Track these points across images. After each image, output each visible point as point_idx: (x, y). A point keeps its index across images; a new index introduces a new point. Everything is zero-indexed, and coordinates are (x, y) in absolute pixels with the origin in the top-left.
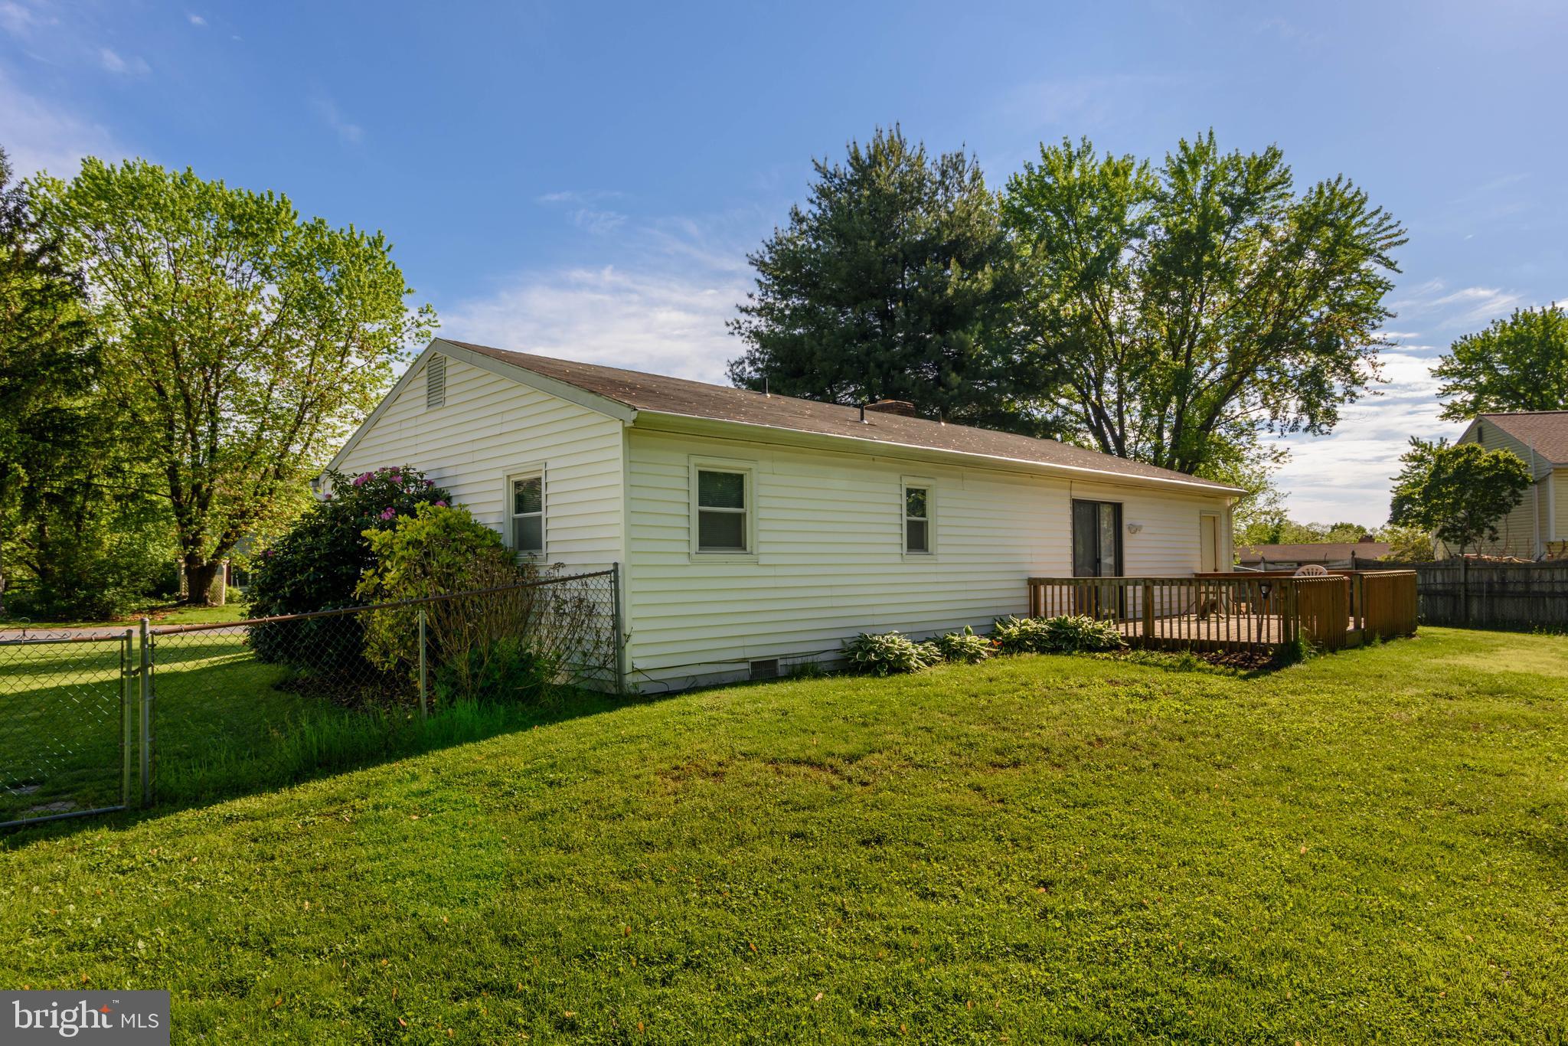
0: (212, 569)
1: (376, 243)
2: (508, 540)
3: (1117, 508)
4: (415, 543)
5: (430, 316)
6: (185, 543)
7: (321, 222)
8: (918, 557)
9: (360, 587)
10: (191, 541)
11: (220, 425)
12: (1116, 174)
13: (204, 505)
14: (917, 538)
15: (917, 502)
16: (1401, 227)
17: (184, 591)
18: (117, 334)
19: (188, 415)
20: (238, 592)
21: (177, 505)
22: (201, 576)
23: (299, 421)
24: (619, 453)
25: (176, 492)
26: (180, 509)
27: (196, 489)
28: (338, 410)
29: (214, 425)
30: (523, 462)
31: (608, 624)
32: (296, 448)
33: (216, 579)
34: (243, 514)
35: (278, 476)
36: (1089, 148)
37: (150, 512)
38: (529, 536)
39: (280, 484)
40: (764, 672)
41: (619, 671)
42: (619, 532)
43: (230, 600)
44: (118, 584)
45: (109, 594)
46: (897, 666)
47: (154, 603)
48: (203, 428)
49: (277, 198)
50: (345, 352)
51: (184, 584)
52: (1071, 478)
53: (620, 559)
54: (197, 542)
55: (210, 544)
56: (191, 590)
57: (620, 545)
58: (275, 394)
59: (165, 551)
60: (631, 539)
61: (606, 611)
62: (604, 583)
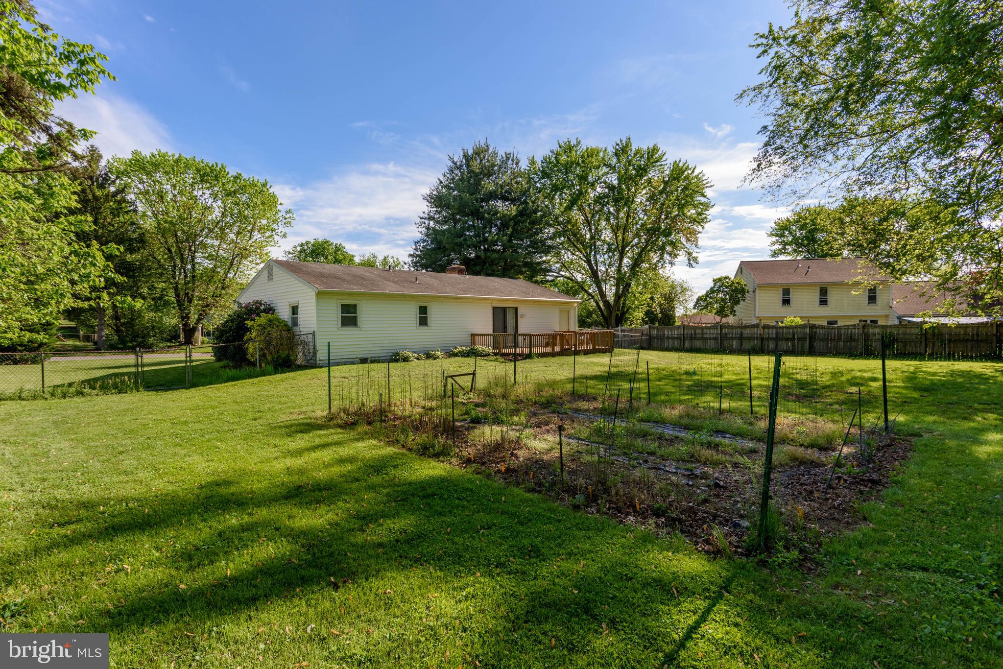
0: (194, 329)
1: (264, 185)
2: (290, 324)
3: (516, 309)
4: (260, 325)
5: (291, 215)
6: (183, 318)
7: (240, 174)
8: (424, 328)
9: (245, 338)
10: (185, 317)
11: (197, 266)
12: (588, 156)
13: (190, 301)
14: (423, 321)
15: (423, 310)
16: (709, 180)
17: (182, 338)
18: (149, 224)
19: (182, 262)
20: (206, 339)
21: (178, 301)
22: (190, 332)
23: (232, 264)
24: (314, 300)
25: (177, 295)
26: (180, 303)
27: (187, 294)
28: (249, 259)
29: (194, 265)
30: (293, 300)
31: (312, 347)
32: (230, 276)
33: (196, 334)
34: (208, 306)
35: (223, 288)
36: (579, 143)
37: (167, 304)
38: (295, 323)
39: (223, 292)
40: (364, 361)
41: (315, 360)
42: (315, 322)
43: (203, 343)
44: (154, 336)
45: (151, 340)
46: (406, 359)
47: (169, 344)
48: (189, 267)
49: (220, 166)
50: (251, 232)
51: (182, 336)
52: (493, 300)
53: (315, 329)
54: (188, 318)
55: (194, 318)
56: (185, 338)
57: (315, 326)
58: (221, 252)
59: (171, 320)
60: (318, 324)
61: (311, 344)
62: (310, 336)
